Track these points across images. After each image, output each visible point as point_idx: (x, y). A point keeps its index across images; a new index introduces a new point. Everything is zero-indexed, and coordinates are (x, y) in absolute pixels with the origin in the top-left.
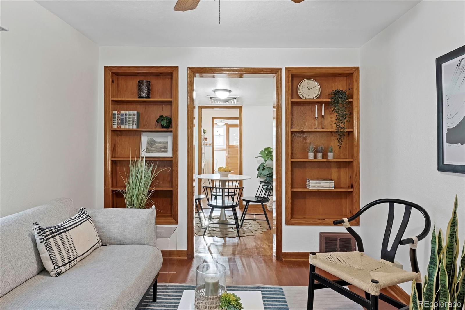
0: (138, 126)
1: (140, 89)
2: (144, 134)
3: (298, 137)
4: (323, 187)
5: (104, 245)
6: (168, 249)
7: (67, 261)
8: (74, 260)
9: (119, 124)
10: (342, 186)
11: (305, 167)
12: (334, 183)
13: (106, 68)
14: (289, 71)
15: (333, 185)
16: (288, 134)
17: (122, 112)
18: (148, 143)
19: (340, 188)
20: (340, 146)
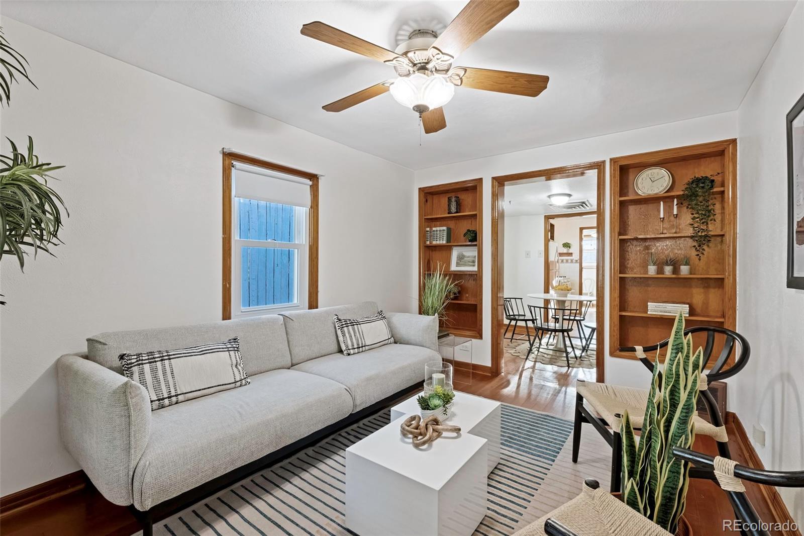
0: (449, 240)
1: (449, 206)
2: (455, 248)
3: (636, 246)
4: (670, 313)
5: (395, 343)
6: (470, 362)
7: (356, 346)
8: (362, 347)
9: (431, 240)
10: (712, 313)
11: (648, 286)
12: (688, 308)
13: (420, 189)
14: (615, 162)
15: (688, 311)
16: (614, 243)
17: (434, 229)
18: (457, 258)
19: (708, 316)
20: (700, 257)
